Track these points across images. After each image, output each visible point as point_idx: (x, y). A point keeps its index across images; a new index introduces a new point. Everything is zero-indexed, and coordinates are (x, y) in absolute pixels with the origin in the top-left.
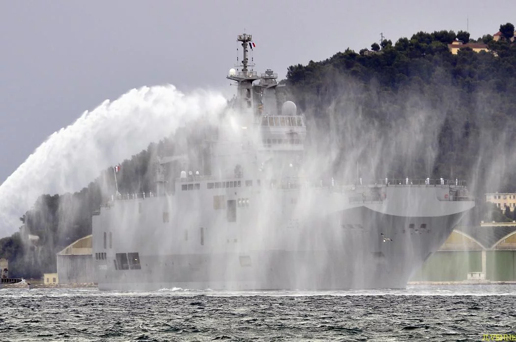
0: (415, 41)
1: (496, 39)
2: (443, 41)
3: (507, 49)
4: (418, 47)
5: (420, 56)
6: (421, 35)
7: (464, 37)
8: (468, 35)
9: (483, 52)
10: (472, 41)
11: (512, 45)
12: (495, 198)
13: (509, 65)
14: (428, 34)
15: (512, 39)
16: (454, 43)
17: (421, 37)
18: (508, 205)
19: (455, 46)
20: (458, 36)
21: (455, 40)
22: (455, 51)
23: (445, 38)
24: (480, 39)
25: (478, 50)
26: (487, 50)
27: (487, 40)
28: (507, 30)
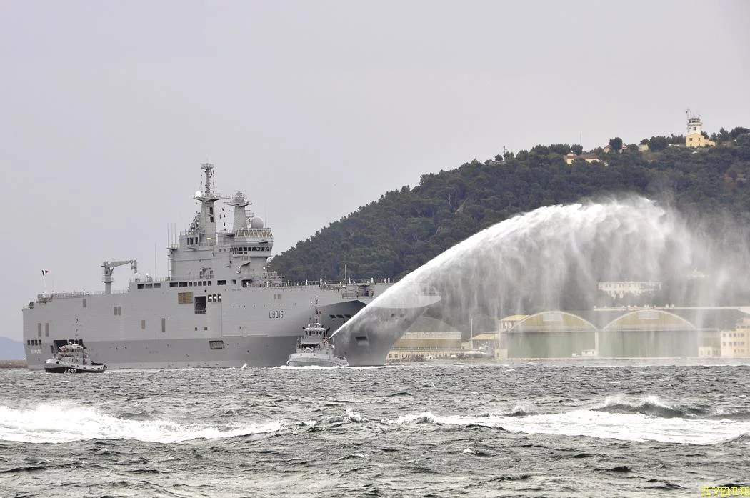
0: (534, 153)
1: (606, 151)
2: (558, 153)
3: (615, 159)
4: (537, 158)
5: (538, 166)
6: (539, 147)
7: (578, 149)
8: (582, 148)
9: (594, 162)
10: (585, 153)
11: (621, 156)
12: (606, 286)
13: (618, 173)
14: (546, 147)
15: (621, 151)
16: (569, 155)
17: (539, 149)
18: (618, 292)
19: (570, 157)
20: (572, 149)
21: (570, 152)
22: (569, 161)
23: (561, 150)
24: (591, 151)
25: (590, 161)
26: (598, 161)
27: (598, 152)
28: (616, 143)
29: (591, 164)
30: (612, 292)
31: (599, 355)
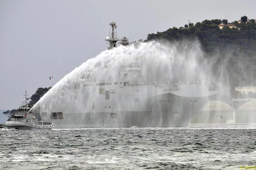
0: (203, 23)
1: (240, 22)
2: (216, 24)
3: (244, 26)
4: (205, 26)
5: (206, 30)
6: (206, 21)
7: (225, 22)
8: (227, 21)
9: (234, 28)
10: (229, 23)
11: (246, 25)
12: (239, 89)
13: (245, 33)
14: (209, 21)
15: (246, 23)
16: (221, 24)
17: (206, 22)
18: (245, 92)
19: (221, 26)
20: (223, 21)
21: (221, 23)
22: (221, 28)
23: (217, 22)
24: (232, 23)
25: (231, 27)
26: (235, 27)
27: (236, 23)
28: (244, 19)
29: (231, 29)
30: (242, 92)
31: (235, 122)
